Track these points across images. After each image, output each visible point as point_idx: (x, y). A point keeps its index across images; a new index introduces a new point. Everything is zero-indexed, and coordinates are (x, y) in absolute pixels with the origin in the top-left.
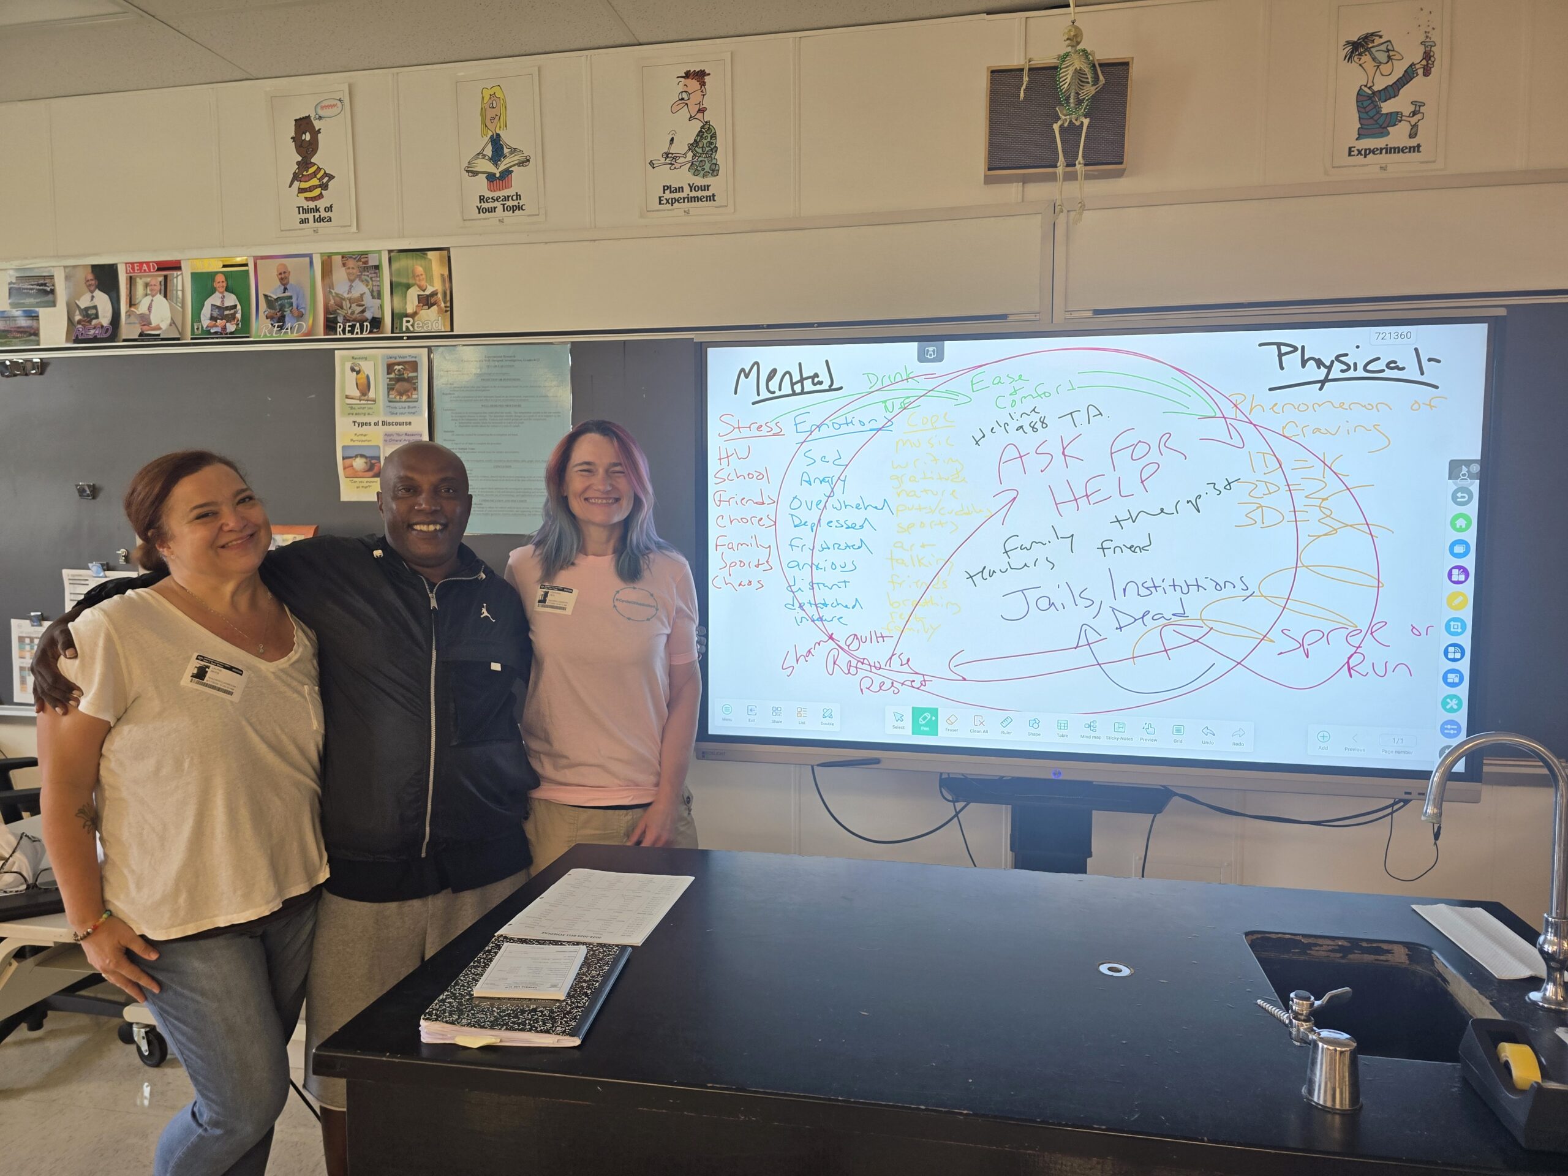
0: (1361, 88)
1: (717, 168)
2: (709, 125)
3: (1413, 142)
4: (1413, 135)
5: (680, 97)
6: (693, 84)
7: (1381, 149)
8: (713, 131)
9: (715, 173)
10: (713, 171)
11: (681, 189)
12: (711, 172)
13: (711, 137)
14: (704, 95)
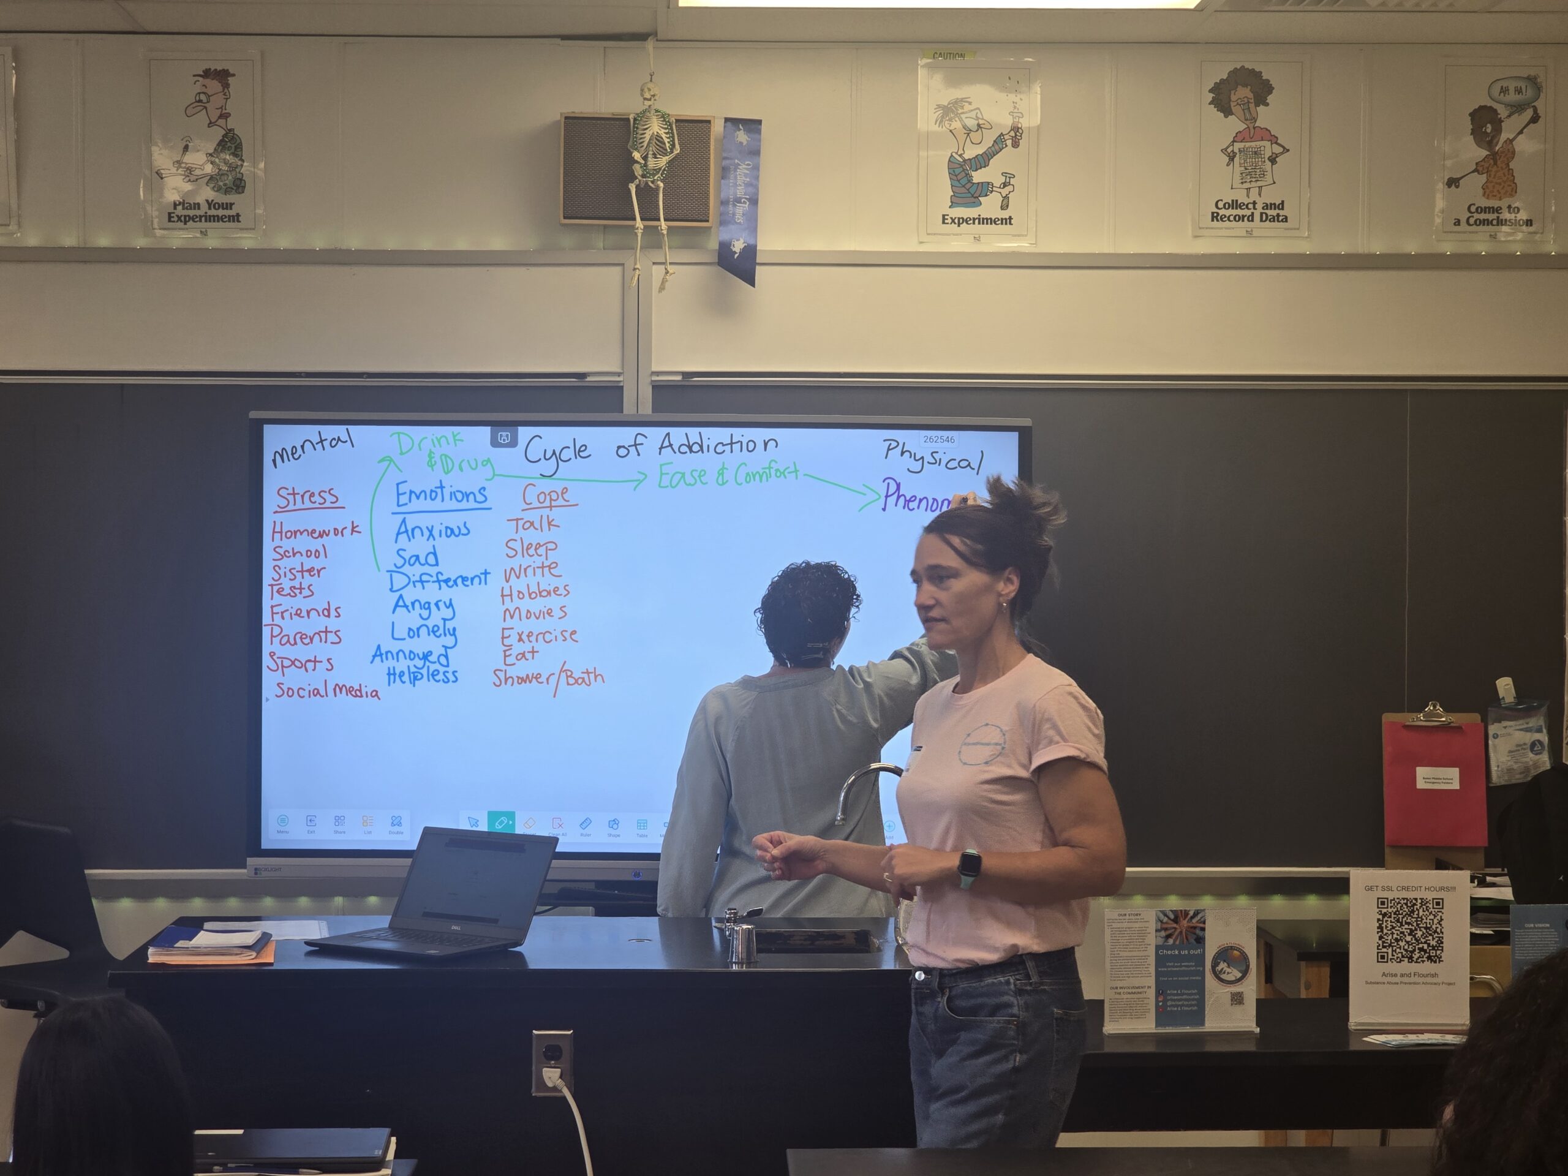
0: (952, 156)
1: (243, 184)
2: (234, 134)
3: (1005, 214)
4: (1004, 206)
5: (198, 98)
6: (214, 86)
7: (974, 219)
8: (238, 141)
9: (240, 190)
10: (238, 187)
11: (197, 206)
12: (235, 188)
13: (236, 148)
14: (227, 99)
